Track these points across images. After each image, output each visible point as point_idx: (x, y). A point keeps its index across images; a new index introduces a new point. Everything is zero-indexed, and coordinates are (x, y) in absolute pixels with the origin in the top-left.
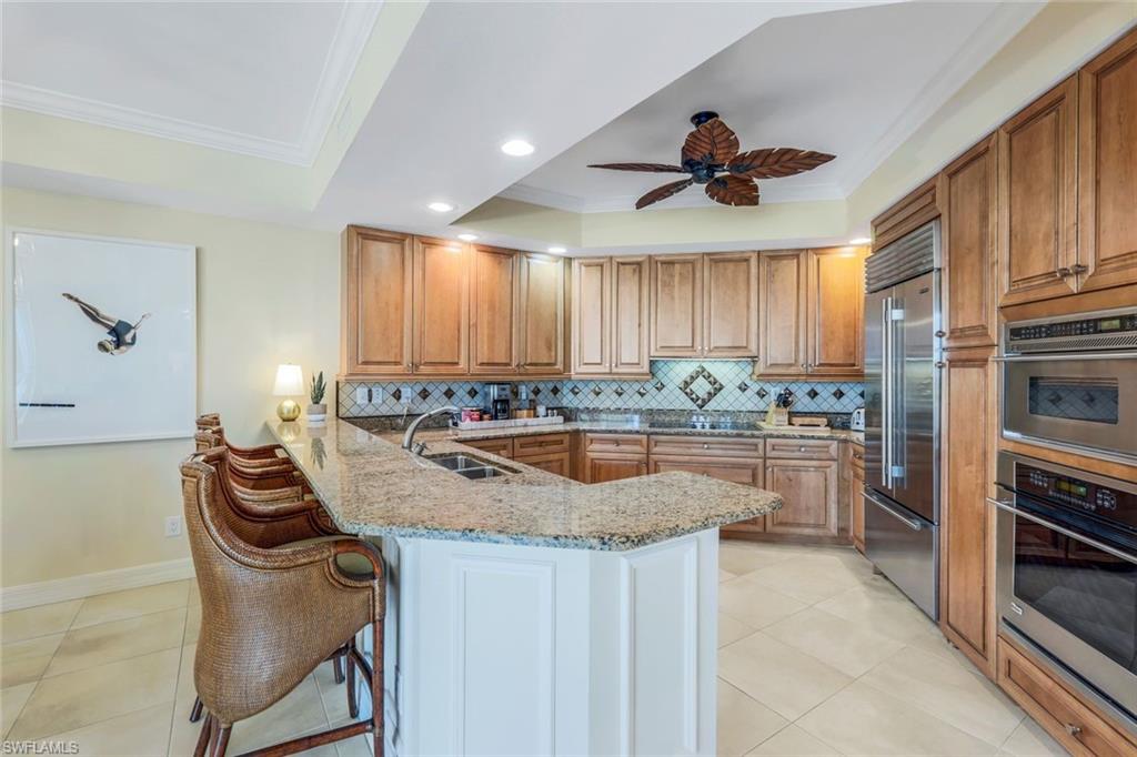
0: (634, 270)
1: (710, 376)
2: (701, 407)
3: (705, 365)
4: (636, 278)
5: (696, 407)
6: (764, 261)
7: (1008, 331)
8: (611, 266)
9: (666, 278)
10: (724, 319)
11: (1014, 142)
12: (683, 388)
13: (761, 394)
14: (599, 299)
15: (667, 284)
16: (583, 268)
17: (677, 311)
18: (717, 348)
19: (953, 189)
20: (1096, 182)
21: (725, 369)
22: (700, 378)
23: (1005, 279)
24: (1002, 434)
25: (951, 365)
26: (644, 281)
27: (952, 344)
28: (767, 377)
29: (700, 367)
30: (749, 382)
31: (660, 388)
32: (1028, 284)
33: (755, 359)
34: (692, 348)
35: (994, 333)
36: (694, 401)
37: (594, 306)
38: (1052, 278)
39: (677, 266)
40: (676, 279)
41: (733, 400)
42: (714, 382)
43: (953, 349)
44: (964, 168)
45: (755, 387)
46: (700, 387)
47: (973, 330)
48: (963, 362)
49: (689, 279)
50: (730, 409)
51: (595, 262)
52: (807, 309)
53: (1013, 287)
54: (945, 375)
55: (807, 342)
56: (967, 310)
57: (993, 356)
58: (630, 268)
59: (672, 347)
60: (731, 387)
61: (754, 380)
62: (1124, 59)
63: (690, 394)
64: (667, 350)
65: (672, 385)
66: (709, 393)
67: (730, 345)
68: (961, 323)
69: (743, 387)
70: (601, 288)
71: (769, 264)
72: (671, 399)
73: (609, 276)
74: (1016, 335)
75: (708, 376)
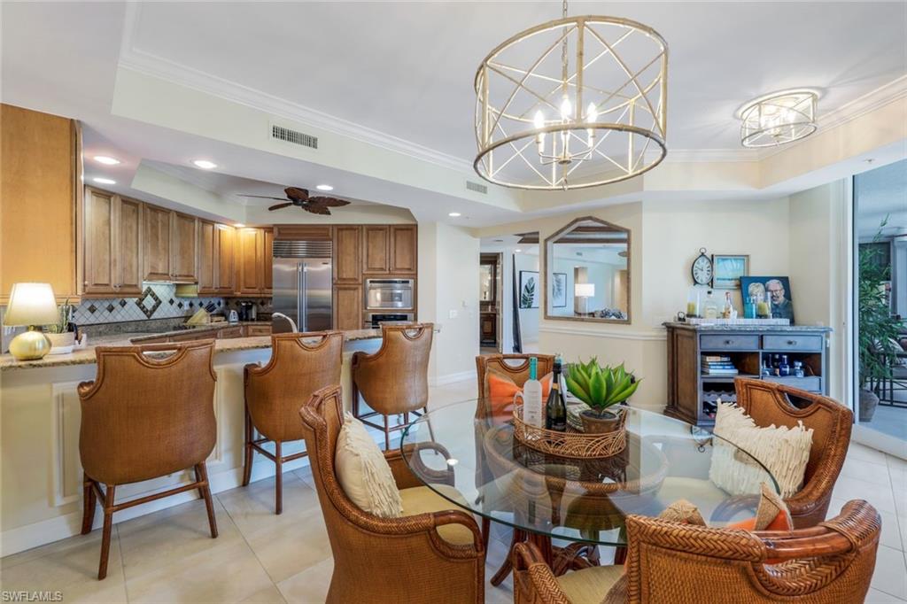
0: (134, 211)
1: (154, 294)
2: (149, 317)
3: (152, 287)
4: (135, 216)
5: (146, 318)
6: (201, 224)
7: (368, 280)
8: (116, 202)
9: (153, 221)
10: (183, 258)
11: (370, 232)
12: (139, 304)
13: (180, 305)
14: (107, 228)
15: (154, 227)
16: (94, 197)
17: (160, 248)
18: (180, 276)
19: (340, 233)
20: (395, 252)
21: (162, 290)
22: (149, 296)
23: (365, 266)
24: (366, 309)
25: (339, 289)
26: (140, 221)
27: (339, 282)
28: (201, 294)
29: (149, 288)
30: (174, 299)
31: (123, 304)
32: (374, 269)
33: (196, 283)
34: (168, 275)
35: (360, 281)
36: (145, 312)
37: (103, 233)
38: (382, 269)
39: (160, 215)
40: (160, 224)
41: (166, 311)
42: (156, 299)
43: (340, 284)
44: (347, 229)
45: (177, 301)
46: (149, 302)
47: (351, 279)
48: (345, 289)
49: (167, 226)
50: (165, 317)
51: (103, 194)
52: (217, 256)
53: (368, 269)
54: (335, 292)
55: (216, 274)
56: (348, 273)
57: (360, 287)
58: (130, 208)
59: (157, 274)
60: (165, 302)
61: (177, 297)
62: (402, 229)
63: (143, 308)
64: (154, 275)
65: (132, 301)
66: (154, 306)
67: (186, 274)
68: (344, 277)
69: (171, 302)
70: (109, 219)
71: (203, 228)
72: (131, 312)
73: (115, 210)
74: (371, 282)
75: (153, 295)
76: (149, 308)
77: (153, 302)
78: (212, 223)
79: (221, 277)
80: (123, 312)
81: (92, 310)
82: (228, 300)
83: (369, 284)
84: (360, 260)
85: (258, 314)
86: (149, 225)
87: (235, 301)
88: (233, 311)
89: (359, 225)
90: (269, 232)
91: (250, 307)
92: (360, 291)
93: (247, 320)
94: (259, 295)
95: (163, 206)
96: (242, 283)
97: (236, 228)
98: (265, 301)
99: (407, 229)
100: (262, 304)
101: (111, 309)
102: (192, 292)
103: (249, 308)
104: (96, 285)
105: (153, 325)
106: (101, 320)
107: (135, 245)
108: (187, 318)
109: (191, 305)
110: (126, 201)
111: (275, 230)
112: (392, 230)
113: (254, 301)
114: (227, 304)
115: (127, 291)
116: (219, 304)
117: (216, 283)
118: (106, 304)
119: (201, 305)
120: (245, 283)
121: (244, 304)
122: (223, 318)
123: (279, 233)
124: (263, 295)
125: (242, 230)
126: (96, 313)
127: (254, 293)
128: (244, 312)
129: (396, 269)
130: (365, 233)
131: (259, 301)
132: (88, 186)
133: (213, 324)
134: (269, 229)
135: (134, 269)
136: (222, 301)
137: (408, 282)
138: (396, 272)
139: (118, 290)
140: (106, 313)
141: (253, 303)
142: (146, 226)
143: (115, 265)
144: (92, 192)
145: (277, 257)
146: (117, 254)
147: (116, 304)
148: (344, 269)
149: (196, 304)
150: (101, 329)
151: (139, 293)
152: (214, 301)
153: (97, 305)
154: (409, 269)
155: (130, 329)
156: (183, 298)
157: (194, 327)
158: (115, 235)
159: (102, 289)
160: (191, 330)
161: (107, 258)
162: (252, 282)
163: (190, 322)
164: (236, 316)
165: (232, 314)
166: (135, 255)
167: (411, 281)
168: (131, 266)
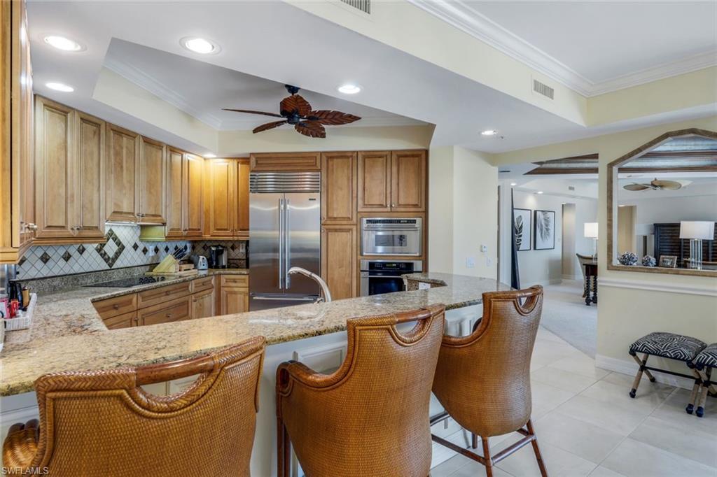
0: (95, 133)
1: (117, 238)
2: (111, 265)
4: (96, 140)
5: (108, 267)
6: (169, 152)
7: (365, 220)
8: (74, 121)
9: (118, 148)
10: (150, 193)
11: (366, 160)
12: (99, 250)
13: (145, 251)
14: (63, 152)
15: (118, 154)
16: (47, 112)
17: (125, 181)
18: (147, 215)
19: (330, 163)
20: (398, 184)
21: (126, 232)
22: (111, 240)
23: (360, 202)
24: (361, 255)
25: (329, 230)
26: (102, 146)
27: (329, 222)
28: (169, 238)
29: (111, 230)
30: (139, 243)
31: (82, 251)
32: (372, 205)
33: (164, 224)
34: (133, 214)
35: (355, 220)
36: (107, 260)
37: (59, 159)
38: (381, 206)
39: (125, 139)
40: (124, 151)
41: (130, 258)
42: (119, 243)
43: (329, 225)
44: (337, 157)
45: (141, 246)
46: (111, 248)
47: (343, 218)
48: (336, 230)
49: (132, 154)
50: (129, 265)
51: (59, 108)
52: (185, 191)
53: (365, 205)
54: (324, 235)
55: (185, 214)
56: (341, 210)
57: (354, 228)
58: (91, 128)
59: (121, 213)
60: (129, 247)
61: (142, 241)
62: (406, 156)
63: (104, 255)
64: (118, 214)
65: (91, 248)
66: (116, 253)
67: (153, 213)
68: (335, 216)
69: (135, 247)
70: (66, 142)
71: (171, 156)
72: (90, 261)
73: (72, 131)
74: (369, 221)
75: (115, 239)
76: (111, 254)
77: (116, 248)
78: (180, 151)
79: (190, 217)
80: (81, 260)
81: (45, 259)
82: (194, 244)
83: (365, 225)
84: (355, 195)
85: (229, 260)
86: (112, 152)
87: (202, 245)
88: (201, 257)
89: (353, 152)
90: (242, 163)
91: (222, 252)
92: (355, 233)
93: (217, 267)
94: (231, 238)
95: (129, 128)
96: (212, 224)
97: (205, 159)
98: (236, 245)
99: (413, 156)
100: (233, 248)
101: (67, 257)
102: (158, 234)
103: (219, 253)
104: (49, 227)
105: (116, 276)
106: (56, 272)
107: (96, 176)
108: (153, 266)
109: (156, 250)
110: (86, 120)
111: (253, 160)
112: (394, 157)
113: (223, 244)
114: (193, 248)
115: (86, 236)
116: (186, 248)
117: (185, 225)
118: (62, 252)
119: (167, 249)
120: (215, 224)
121: (213, 249)
122: (193, 266)
123: (257, 163)
124: (236, 238)
125: (212, 162)
126: (50, 263)
127: (224, 236)
128: (214, 258)
129: (399, 205)
130: (360, 162)
131: (230, 244)
132: (40, 96)
133: (182, 273)
134: (244, 160)
135: (95, 207)
136: (188, 245)
137: (414, 222)
138: (399, 209)
139: (76, 233)
140: (62, 262)
141: (224, 247)
142: (109, 152)
143: (73, 201)
144: (45, 105)
145: (254, 192)
146: (74, 188)
147: (73, 250)
148: (335, 206)
149: (162, 249)
150: (54, 283)
151: (101, 238)
152: (181, 245)
153: (50, 253)
154: (416, 206)
155: (89, 282)
156: (148, 242)
157: (163, 279)
158: (72, 163)
159: (57, 233)
160: (160, 283)
161: (62, 191)
162: (223, 222)
163: (156, 271)
164: (206, 263)
165: (201, 260)
166: (96, 189)
167: (419, 221)
168: (91, 202)
